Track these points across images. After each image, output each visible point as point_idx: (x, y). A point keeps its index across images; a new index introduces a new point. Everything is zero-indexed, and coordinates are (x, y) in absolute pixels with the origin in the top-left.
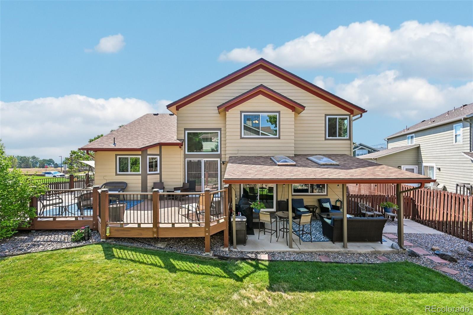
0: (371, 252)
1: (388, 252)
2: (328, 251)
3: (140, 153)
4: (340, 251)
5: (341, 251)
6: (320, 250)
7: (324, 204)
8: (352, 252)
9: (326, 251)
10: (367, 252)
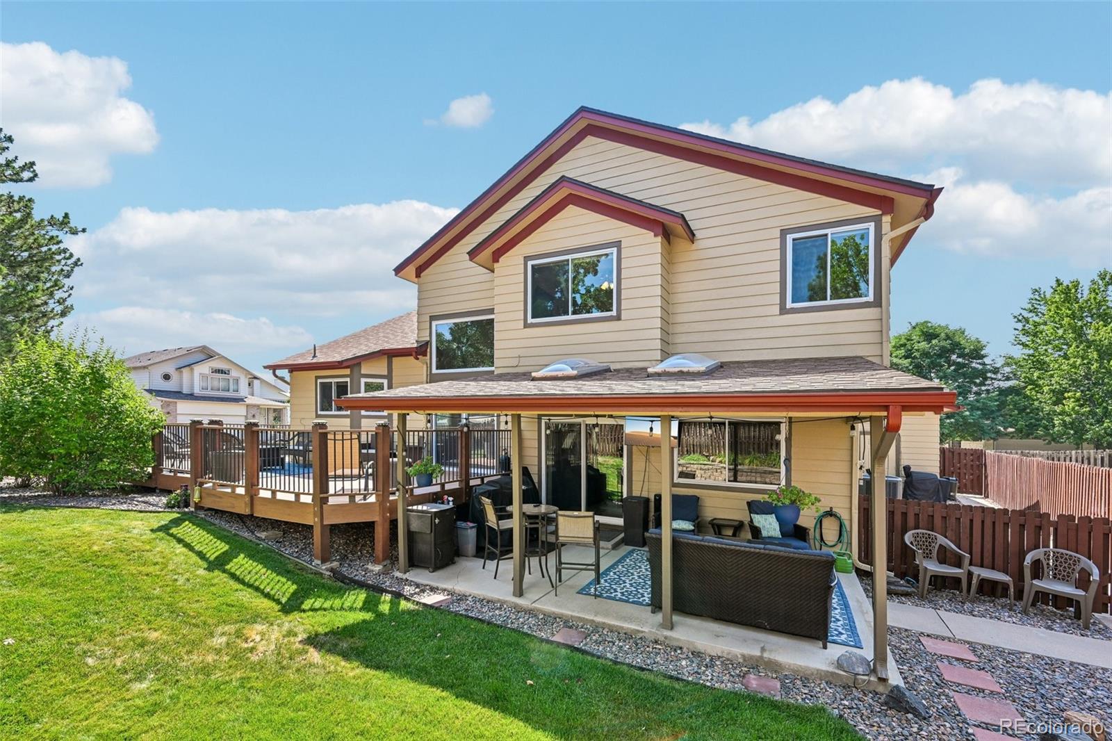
0: (745, 660)
1: (809, 672)
2: (604, 623)
3: (347, 371)
4: (638, 631)
5: (642, 632)
6: (583, 616)
7: (756, 516)
8: (676, 644)
9: (599, 623)
10: (729, 654)
